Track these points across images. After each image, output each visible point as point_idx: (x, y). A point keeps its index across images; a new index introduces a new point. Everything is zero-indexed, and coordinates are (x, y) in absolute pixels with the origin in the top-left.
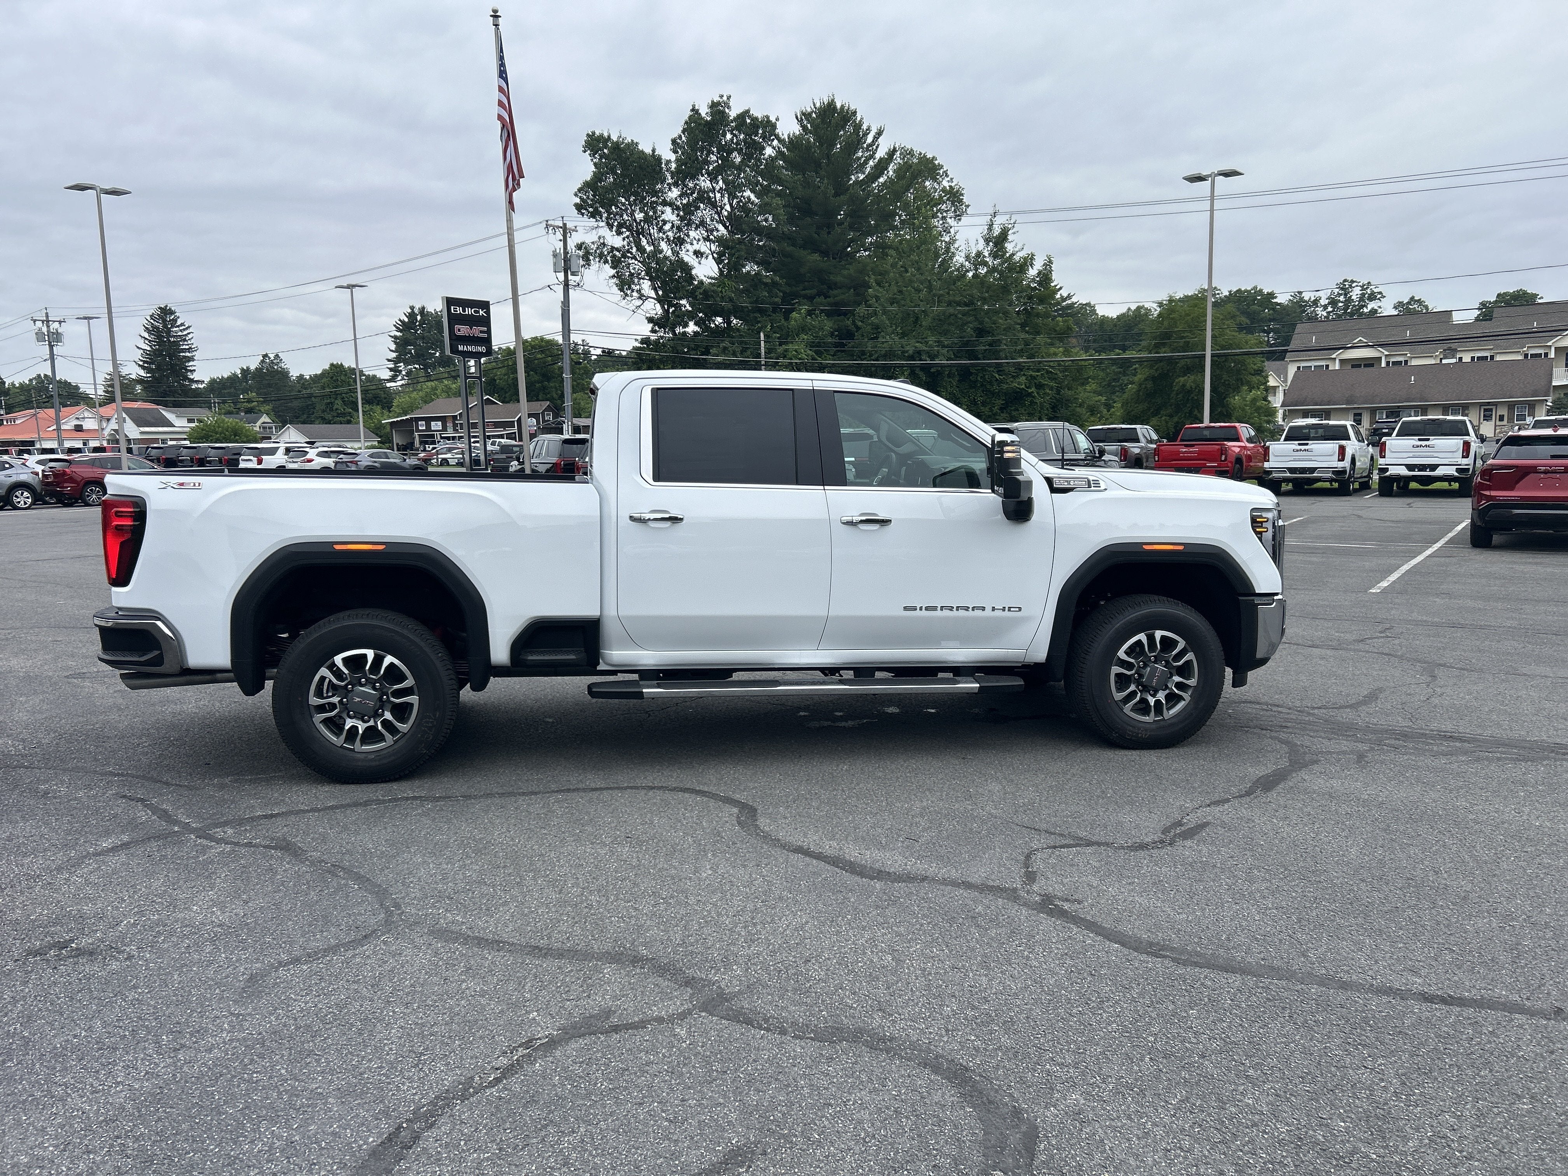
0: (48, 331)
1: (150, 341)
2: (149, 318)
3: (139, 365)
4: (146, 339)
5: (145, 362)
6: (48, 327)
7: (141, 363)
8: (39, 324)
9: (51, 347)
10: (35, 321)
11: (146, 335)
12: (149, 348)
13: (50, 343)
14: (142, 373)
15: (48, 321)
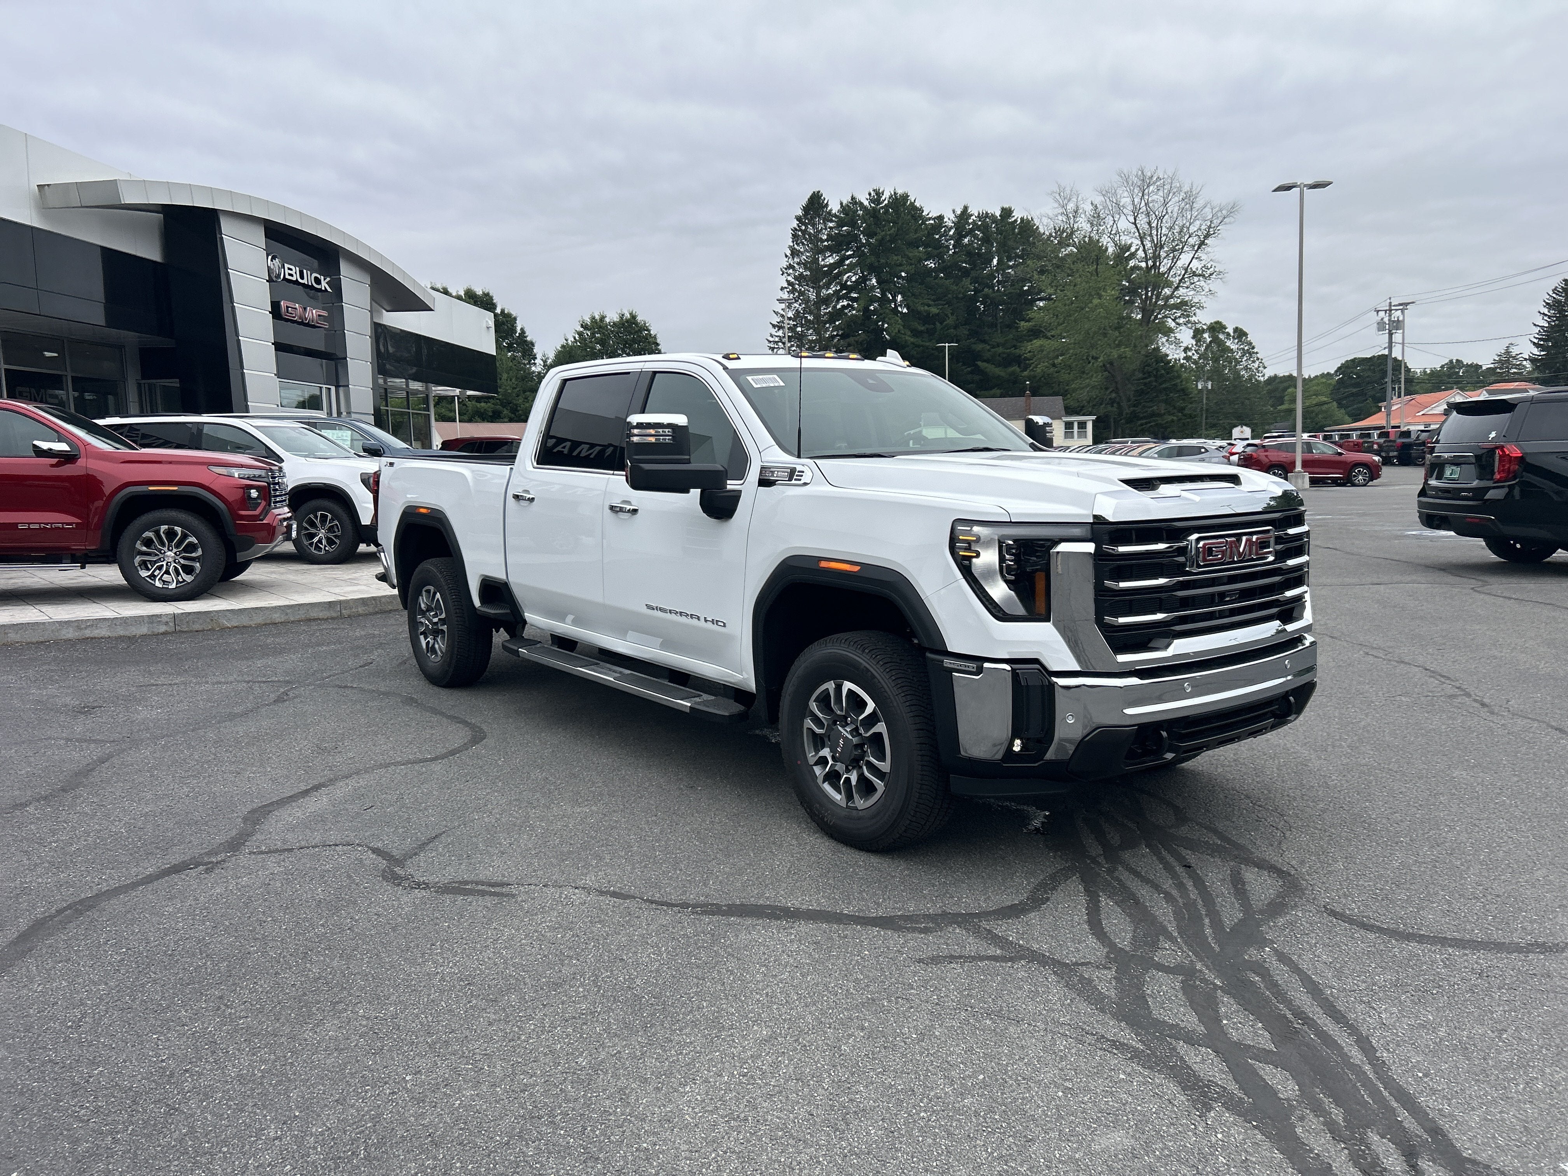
0: (1389, 320)
1: (1549, 317)
2: (1551, 293)
3: (1534, 344)
4: (1546, 315)
5: (1540, 339)
6: (1390, 316)
7: (1536, 341)
8: (1382, 314)
9: (1391, 335)
10: (1378, 311)
11: (1546, 311)
12: (1547, 325)
13: (1390, 331)
14: (1536, 351)
15: (1390, 310)
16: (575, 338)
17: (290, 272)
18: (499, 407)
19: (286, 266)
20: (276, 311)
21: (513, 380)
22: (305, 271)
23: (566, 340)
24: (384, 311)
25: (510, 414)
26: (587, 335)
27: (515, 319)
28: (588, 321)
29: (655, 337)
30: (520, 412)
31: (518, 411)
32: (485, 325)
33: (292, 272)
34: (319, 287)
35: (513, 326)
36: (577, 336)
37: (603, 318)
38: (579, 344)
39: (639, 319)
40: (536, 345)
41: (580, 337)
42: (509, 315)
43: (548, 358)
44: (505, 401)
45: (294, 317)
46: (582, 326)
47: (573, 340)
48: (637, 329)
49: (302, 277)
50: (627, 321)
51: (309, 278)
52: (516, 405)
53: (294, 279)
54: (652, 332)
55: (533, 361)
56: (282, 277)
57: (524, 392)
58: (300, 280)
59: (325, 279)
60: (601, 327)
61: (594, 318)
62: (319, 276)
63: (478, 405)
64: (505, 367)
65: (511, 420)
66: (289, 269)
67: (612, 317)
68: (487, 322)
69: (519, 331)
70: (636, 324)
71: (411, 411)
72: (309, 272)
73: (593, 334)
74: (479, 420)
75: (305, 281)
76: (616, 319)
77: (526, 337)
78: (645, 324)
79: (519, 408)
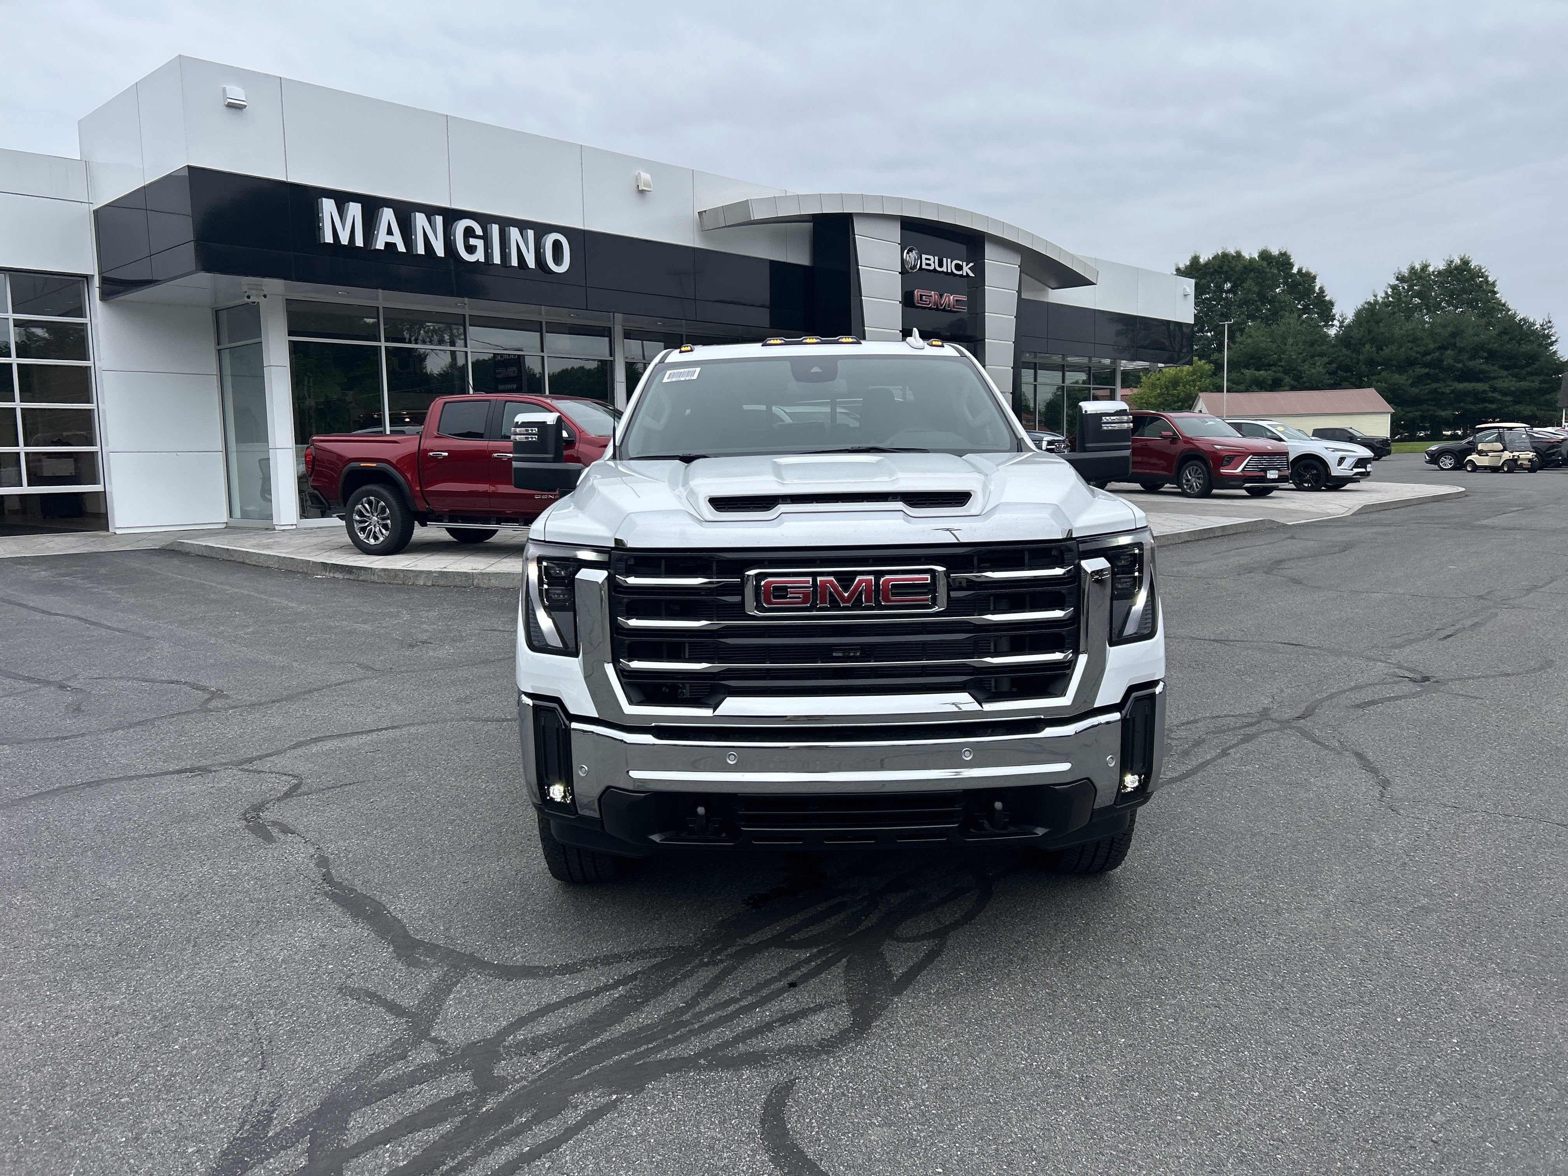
16: (1386, 293)
17: (928, 262)
18: (1280, 375)
19: (924, 256)
20: (908, 300)
21: (1300, 344)
22: (945, 260)
23: (1375, 296)
24: (1050, 290)
25: (1292, 382)
26: (1404, 288)
27: (1314, 278)
28: (1405, 271)
29: (1493, 284)
30: (1304, 379)
31: (1303, 378)
32: (1182, 293)
33: (930, 262)
34: (960, 273)
35: (1310, 285)
36: (1389, 291)
37: (1425, 267)
38: (1391, 299)
39: (1473, 265)
40: (1335, 305)
41: (1393, 292)
42: (1308, 274)
43: (1346, 319)
44: (1288, 368)
45: (929, 304)
46: (1398, 279)
47: (1383, 295)
48: (1468, 276)
49: (941, 265)
50: (1456, 268)
51: (949, 266)
52: (1300, 371)
53: (932, 268)
54: (1490, 279)
55: (1330, 323)
56: (918, 267)
57: (1312, 357)
58: (938, 269)
59: (967, 265)
60: (1420, 278)
61: (1413, 268)
62: (961, 263)
63: (1257, 373)
64: (1292, 331)
65: (1293, 388)
66: (927, 259)
67: (1437, 264)
68: (1185, 289)
69: (1317, 289)
70: (1469, 270)
71: (1092, 386)
72: (949, 260)
73: (1411, 287)
74: (1257, 390)
75: (944, 269)
76: (1442, 266)
77: (1325, 297)
78: (1480, 269)
79: (1303, 375)
